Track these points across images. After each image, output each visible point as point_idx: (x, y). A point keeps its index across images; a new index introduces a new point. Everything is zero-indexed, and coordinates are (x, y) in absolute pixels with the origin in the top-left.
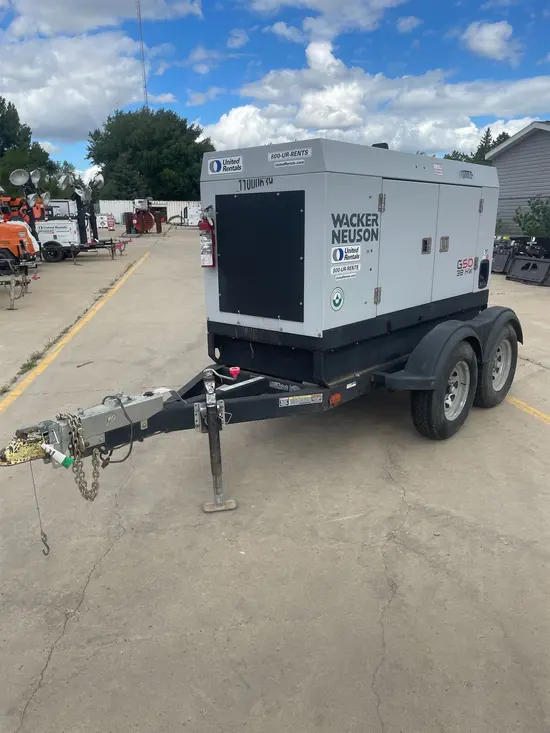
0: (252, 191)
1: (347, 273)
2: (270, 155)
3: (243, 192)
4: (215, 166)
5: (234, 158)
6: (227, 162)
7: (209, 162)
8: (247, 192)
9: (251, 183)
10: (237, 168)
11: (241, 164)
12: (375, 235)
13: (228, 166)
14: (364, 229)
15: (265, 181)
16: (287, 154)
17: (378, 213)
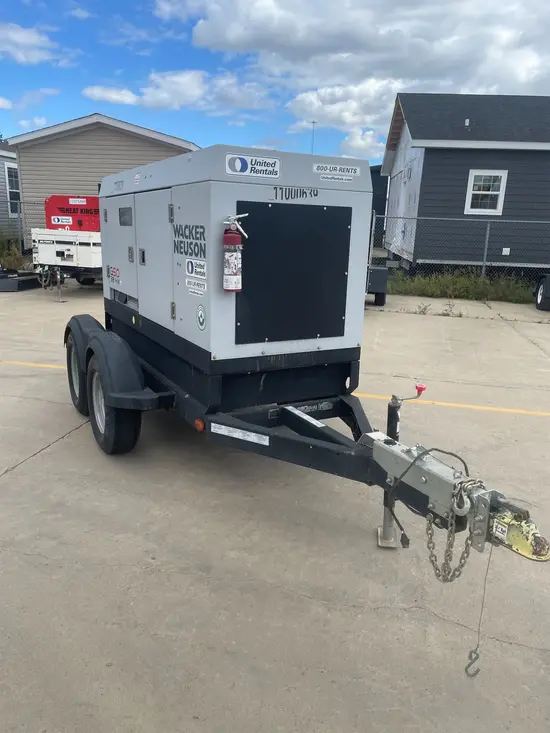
0: (291, 201)
2: (315, 167)
3: (279, 201)
4: (238, 165)
5: (268, 161)
6: (257, 163)
7: (229, 157)
8: (285, 201)
9: (290, 193)
10: (271, 173)
11: (277, 168)
13: (258, 168)
15: (308, 192)
16: (335, 169)
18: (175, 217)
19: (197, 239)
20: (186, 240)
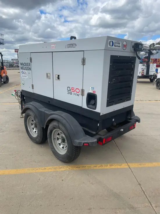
1: (24, 77)
12: (30, 69)
14: (27, 67)
17: (30, 63)
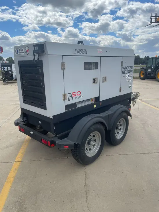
18: (123, 65)
19: (130, 69)
20: (127, 70)
